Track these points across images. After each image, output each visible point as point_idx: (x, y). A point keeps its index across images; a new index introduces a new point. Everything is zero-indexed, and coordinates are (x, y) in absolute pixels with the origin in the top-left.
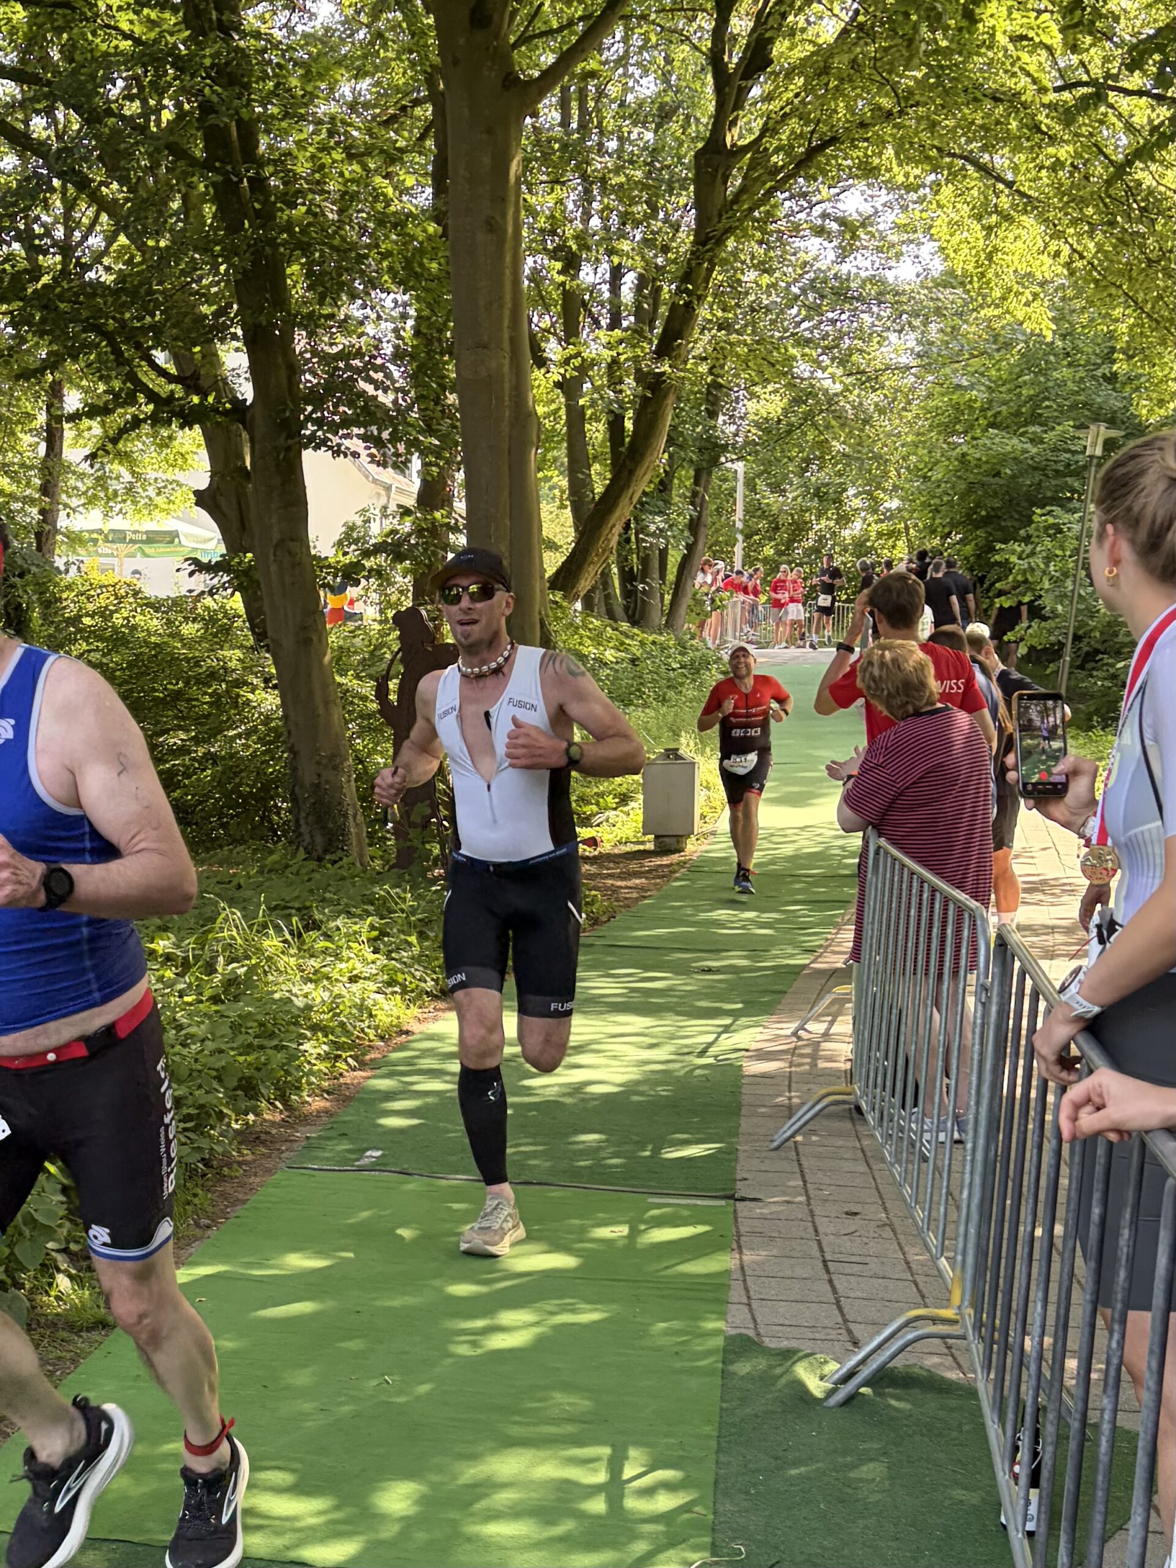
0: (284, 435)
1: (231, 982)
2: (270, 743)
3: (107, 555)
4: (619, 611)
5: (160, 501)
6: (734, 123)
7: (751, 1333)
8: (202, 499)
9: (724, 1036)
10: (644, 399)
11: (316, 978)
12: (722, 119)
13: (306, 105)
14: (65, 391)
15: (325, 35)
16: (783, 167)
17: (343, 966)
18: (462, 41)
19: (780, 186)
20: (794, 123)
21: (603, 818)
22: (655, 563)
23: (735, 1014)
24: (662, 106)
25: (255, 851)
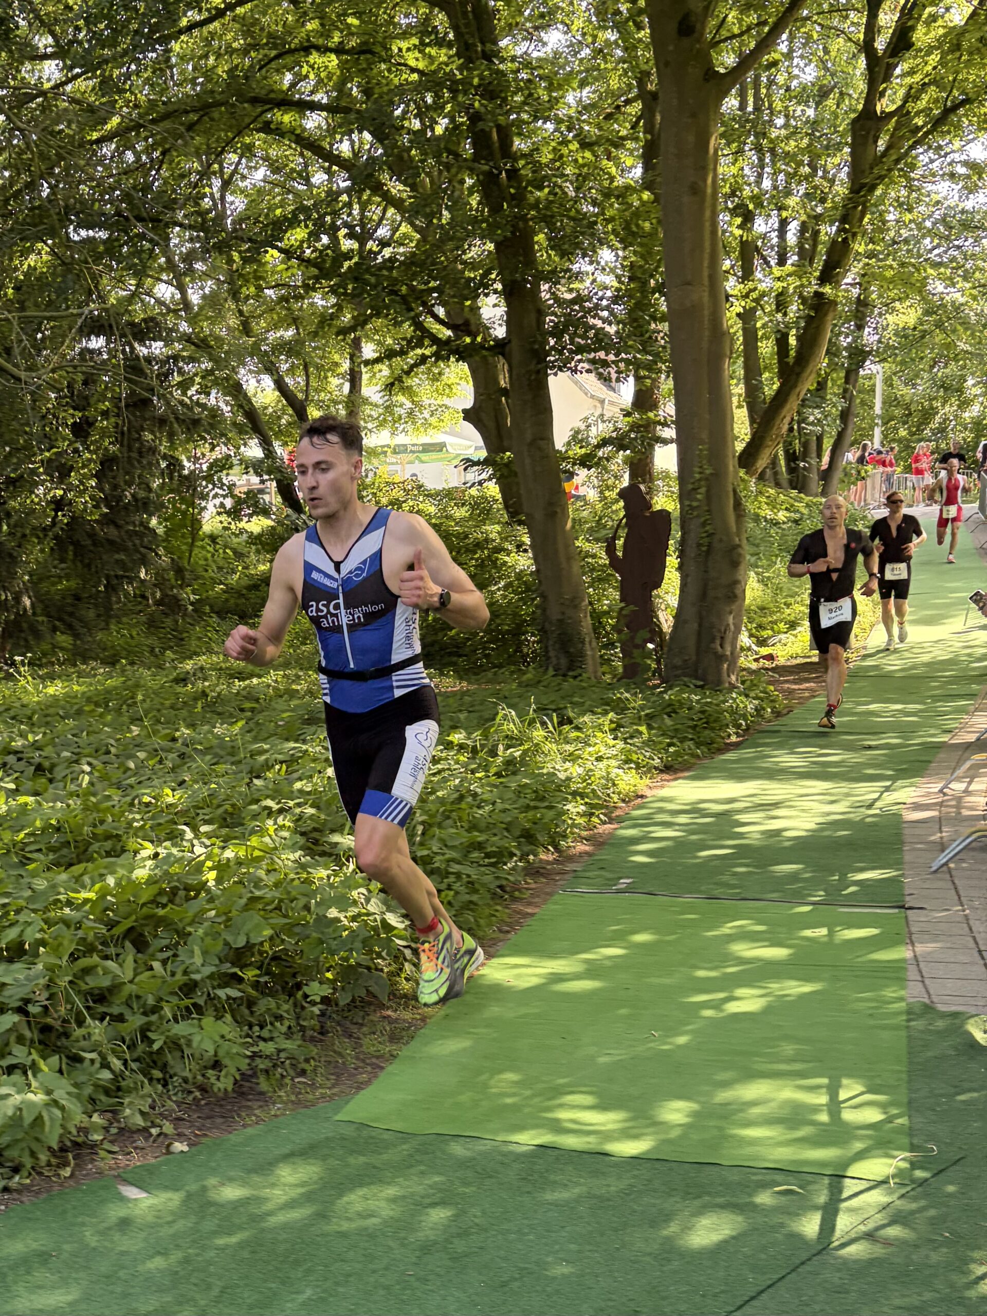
0: (534, 362)
1: (510, 762)
2: (521, 593)
3: (392, 464)
4: (785, 483)
5: (433, 420)
6: (882, 94)
7: (927, 1001)
8: (469, 415)
9: (886, 794)
10: (809, 316)
11: (572, 758)
12: (873, 94)
13: (550, 109)
14: (363, 345)
15: (555, 58)
16: (923, 127)
17: (591, 749)
18: (671, 48)
19: (918, 143)
20: (932, 91)
21: (777, 639)
22: (813, 446)
23: (894, 779)
24: (821, 87)
25: (512, 673)
